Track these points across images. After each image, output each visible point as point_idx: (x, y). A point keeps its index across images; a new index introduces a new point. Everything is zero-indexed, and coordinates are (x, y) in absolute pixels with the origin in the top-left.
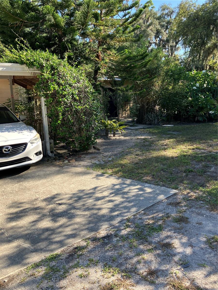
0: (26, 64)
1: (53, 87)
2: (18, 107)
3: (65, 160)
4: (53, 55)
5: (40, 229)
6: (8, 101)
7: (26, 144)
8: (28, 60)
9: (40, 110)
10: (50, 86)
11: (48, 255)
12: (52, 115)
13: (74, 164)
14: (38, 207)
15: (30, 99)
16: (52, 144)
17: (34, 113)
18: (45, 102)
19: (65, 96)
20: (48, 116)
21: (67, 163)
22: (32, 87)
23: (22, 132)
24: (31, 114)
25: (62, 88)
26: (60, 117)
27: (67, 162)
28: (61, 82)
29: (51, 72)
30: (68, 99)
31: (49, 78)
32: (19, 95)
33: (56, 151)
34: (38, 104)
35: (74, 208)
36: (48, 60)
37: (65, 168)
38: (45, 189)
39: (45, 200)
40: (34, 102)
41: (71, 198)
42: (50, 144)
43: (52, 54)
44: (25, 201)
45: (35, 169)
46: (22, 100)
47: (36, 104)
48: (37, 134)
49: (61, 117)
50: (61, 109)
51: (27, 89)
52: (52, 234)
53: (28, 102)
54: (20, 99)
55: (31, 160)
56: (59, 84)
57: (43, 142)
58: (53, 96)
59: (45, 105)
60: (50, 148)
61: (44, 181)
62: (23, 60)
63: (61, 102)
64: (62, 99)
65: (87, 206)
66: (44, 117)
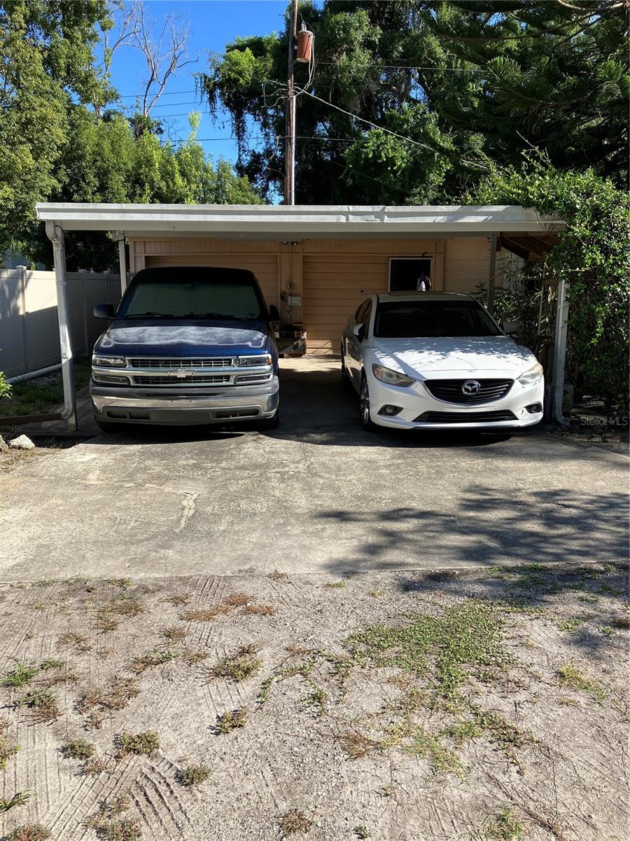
0: (537, 205)
1: (590, 258)
2: (499, 304)
3: (594, 435)
4: (604, 180)
5: (519, 531)
6: (477, 290)
7: (508, 383)
8: (542, 196)
9: (553, 314)
10: (585, 255)
11: (528, 563)
12: (578, 323)
13: (616, 446)
14: (520, 502)
15: (531, 286)
16: (570, 394)
17: (535, 323)
18: (567, 291)
19: (617, 279)
20: (568, 326)
21: (599, 442)
22: (541, 255)
23: (505, 355)
24: (528, 324)
25: (614, 259)
26: (598, 330)
27: (598, 439)
28: (615, 244)
29: (591, 223)
30: (624, 287)
31: (584, 238)
32: (505, 275)
33: (578, 415)
34: (549, 300)
35: (596, 517)
36: (588, 195)
37: (592, 451)
38: (538, 477)
39: (536, 494)
40: (540, 294)
41: (593, 502)
42: (564, 394)
43: (601, 178)
44: (494, 487)
45: (522, 442)
46: (512, 289)
47: (546, 298)
48: (536, 365)
49: (600, 330)
50: (602, 311)
51: (529, 260)
52: (540, 542)
53: (526, 294)
54: (505, 285)
55: (517, 419)
56: (606, 251)
57: (549, 387)
58: (587, 279)
59: (567, 299)
60: (563, 404)
61: (539, 464)
62: (532, 197)
63: (604, 293)
64: (610, 287)
65: (624, 521)
66: (560, 326)
